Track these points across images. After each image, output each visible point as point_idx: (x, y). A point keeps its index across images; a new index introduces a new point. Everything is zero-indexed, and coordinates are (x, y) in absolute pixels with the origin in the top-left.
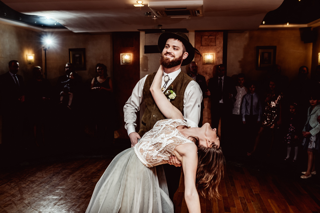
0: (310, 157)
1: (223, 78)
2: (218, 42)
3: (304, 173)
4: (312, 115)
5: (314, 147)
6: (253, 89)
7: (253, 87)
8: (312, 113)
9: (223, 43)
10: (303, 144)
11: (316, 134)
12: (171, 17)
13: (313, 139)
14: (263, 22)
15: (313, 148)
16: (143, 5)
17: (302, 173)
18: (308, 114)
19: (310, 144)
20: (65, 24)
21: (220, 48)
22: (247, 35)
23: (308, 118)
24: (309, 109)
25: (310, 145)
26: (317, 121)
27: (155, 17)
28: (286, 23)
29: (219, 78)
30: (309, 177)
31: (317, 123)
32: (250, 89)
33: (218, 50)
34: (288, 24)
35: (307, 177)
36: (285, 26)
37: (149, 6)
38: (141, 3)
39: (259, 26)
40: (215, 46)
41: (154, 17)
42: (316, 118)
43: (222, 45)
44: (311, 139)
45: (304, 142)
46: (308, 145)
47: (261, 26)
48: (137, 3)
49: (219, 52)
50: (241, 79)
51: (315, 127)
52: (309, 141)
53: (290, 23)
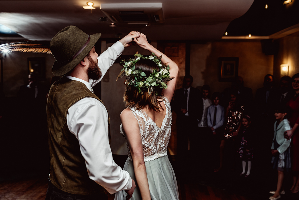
0: (281, 177)
1: (189, 89)
2: (180, 53)
3: (273, 193)
4: (278, 130)
5: (284, 165)
6: (218, 101)
7: (217, 99)
8: (278, 128)
9: (185, 53)
10: (272, 162)
11: (284, 151)
12: (129, 23)
13: (282, 157)
14: (225, 33)
15: (283, 167)
16: (94, 7)
17: (270, 192)
18: (275, 130)
19: (279, 162)
20: (18, 31)
21: (183, 59)
22: (209, 46)
23: (275, 134)
24: (275, 123)
25: (280, 164)
26: (284, 138)
27: (114, 25)
28: (248, 35)
29: (185, 89)
30: (278, 198)
31: (283, 140)
32: (215, 101)
33: (181, 61)
34: (250, 36)
35: (276, 199)
36: (247, 38)
37: (100, 8)
38: (92, 5)
39: (222, 37)
40: (178, 56)
41: (112, 25)
42: (283, 134)
43: (184, 56)
44: (280, 157)
45: (273, 160)
46: (277, 164)
47: (224, 38)
48: (86, 5)
49: (181, 63)
50: (206, 91)
51: (282, 144)
52: (278, 159)
53: (252, 35)
